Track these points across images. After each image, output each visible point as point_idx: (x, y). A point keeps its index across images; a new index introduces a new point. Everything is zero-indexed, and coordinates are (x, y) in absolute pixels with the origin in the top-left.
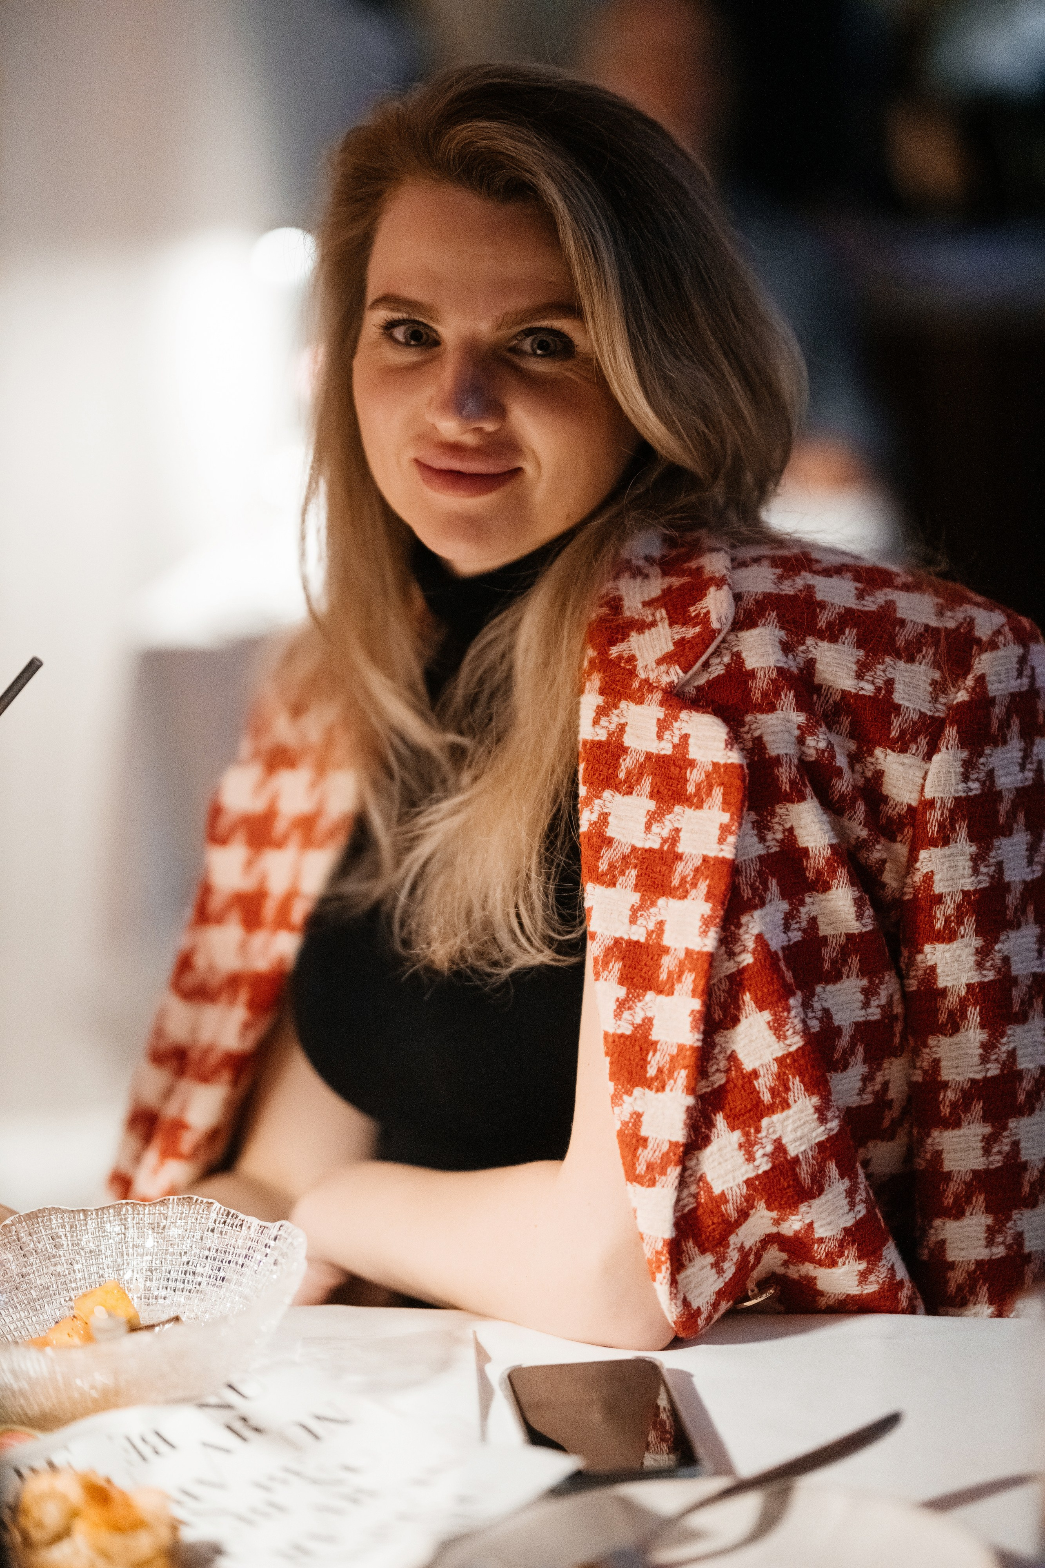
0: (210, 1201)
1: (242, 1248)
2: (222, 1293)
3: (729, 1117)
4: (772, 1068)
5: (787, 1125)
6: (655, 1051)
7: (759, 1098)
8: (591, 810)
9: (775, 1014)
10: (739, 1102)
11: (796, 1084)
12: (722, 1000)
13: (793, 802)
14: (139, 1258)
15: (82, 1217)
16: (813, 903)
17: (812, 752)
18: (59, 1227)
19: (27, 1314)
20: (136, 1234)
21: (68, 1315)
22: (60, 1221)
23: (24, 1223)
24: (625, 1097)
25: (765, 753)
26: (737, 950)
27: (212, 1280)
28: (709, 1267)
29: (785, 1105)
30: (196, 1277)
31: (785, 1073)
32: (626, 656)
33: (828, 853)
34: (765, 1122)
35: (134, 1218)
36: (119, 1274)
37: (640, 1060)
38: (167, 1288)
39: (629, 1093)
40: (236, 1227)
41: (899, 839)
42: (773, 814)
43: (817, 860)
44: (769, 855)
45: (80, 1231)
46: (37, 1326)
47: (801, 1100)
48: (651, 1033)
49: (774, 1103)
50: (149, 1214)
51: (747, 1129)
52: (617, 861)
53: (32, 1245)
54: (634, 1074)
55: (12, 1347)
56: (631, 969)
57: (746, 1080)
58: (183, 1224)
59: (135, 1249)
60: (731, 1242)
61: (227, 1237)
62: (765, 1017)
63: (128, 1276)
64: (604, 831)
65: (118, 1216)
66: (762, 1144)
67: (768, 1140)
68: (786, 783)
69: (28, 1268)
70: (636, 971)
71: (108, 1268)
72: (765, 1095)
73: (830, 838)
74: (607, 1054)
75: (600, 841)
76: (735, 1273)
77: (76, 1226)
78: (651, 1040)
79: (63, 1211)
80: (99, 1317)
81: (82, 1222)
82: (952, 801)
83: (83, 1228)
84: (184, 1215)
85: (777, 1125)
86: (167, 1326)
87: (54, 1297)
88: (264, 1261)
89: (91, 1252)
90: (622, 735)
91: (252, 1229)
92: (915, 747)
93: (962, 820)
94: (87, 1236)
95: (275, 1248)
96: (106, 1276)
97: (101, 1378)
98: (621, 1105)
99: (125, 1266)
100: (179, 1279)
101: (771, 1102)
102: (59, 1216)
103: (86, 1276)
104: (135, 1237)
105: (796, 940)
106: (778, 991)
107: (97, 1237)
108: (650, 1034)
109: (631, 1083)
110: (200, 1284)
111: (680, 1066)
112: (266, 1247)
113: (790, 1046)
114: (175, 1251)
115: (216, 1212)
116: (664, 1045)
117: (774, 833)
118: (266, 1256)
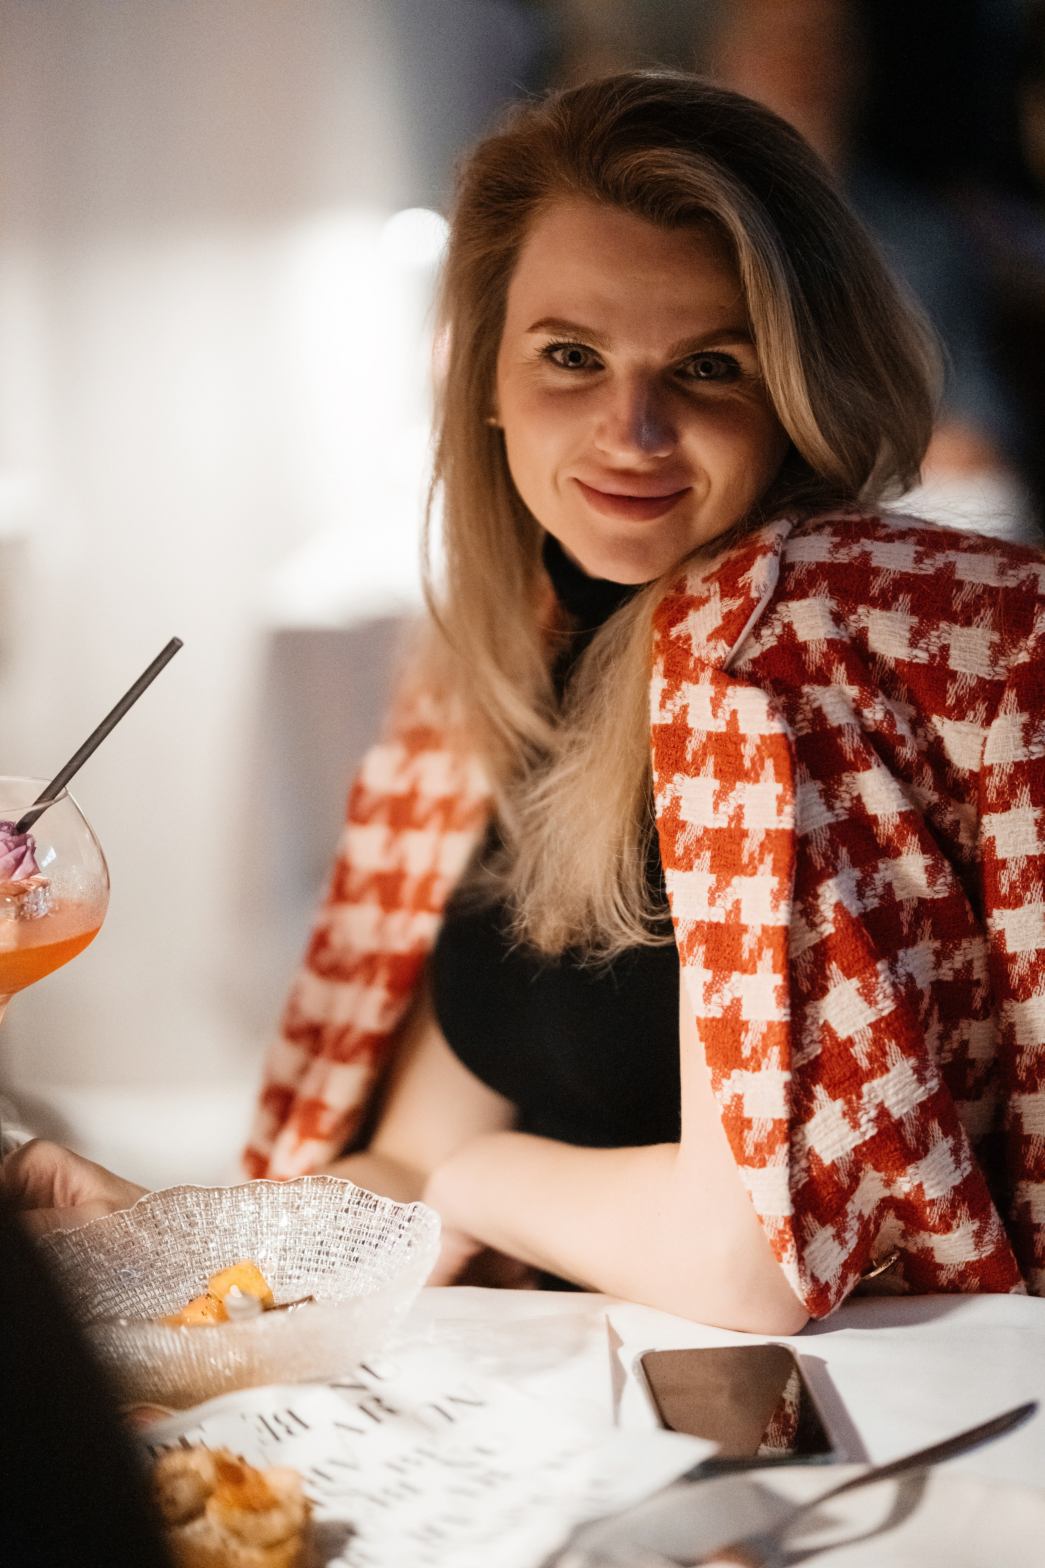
0: (344, 1181)
1: (376, 1228)
2: (356, 1273)
3: (829, 1086)
4: (867, 1034)
5: (888, 1089)
6: (747, 1031)
7: (857, 1064)
8: (664, 794)
9: (863, 981)
10: (837, 1071)
11: (892, 1047)
12: (808, 971)
13: (858, 771)
14: (273, 1238)
15: (217, 1196)
16: (886, 869)
17: (871, 723)
18: (193, 1205)
19: (161, 1292)
20: (270, 1213)
21: (202, 1293)
22: (195, 1199)
23: (159, 1201)
24: (724, 1081)
25: (826, 724)
26: (817, 920)
27: (346, 1261)
28: (831, 1239)
29: (884, 1069)
30: (330, 1257)
31: (880, 1038)
32: (683, 635)
33: (897, 820)
34: (865, 1088)
35: (268, 1198)
36: (254, 1254)
37: (734, 1042)
38: (300, 1268)
39: (727, 1076)
40: (370, 1207)
41: (967, 799)
42: (840, 783)
43: (886, 827)
44: (838, 823)
45: (215, 1210)
46: (171, 1304)
47: (899, 1063)
48: (741, 1013)
49: (873, 1068)
50: (284, 1194)
51: (849, 1096)
52: (692, 844)
53: (167, 1223)
54: (730, 1057)
55: (147, 1326)
56: (714, 952)
57: (842, 1048)
58: (317, 1204)
59: (269, 1228)
60: (849, 1210)
61: (361, 1217)
62: (854, 984)
63: (261, 1256)
64: (677, 815)
65: (253, 1195)
66: (865, 1109)
67: (871, 1105)
68: (850, 752)
69: (163, 1246)
70: (720, 953)
71: (242, 1247)
72: (863, 1061)
73: (898, 806)
74: (701, 1040)
75: (674, 825)
76: (858, 1244)
77: (211, 1204)
78: (742, 1021)
79: (199, 1190)
80: (234, 1297)
81: (217, 1201)
82: (1011, 766)
83: (218, 1207)
84: (318, 1195)
85: (878, 1089)
86: (300, 1306)
87: (188, 1276)
88: (397, 1242)
89: (225, 1230)
90: (685, 717)
91: (386, 1210)
92: (972, 713)
93: (1023, 785)
94: (221, 1214)
95: (408, 1230)
96: (240, 1254)
97: (235, 1357)
98: (721, 1089)
99: (259, 1246)
100: (312, 1259)
101: (870, 1067)
102: (194, 1194)
103: (220, 1254)
104: (270, 1216)
105: (873, 907)
106: (864, 958)
107: (231, 1216)
108: (740, 1015)
109: (728, 1066)
110: (333, 1264)
111: (772, 1044)
112: (400, 1228)
113: (882, 1010)
114: (309, 1231)
115: (350, 1193)
116: (754, 1024)
117: (842, 801)
118: (400, 1237)
